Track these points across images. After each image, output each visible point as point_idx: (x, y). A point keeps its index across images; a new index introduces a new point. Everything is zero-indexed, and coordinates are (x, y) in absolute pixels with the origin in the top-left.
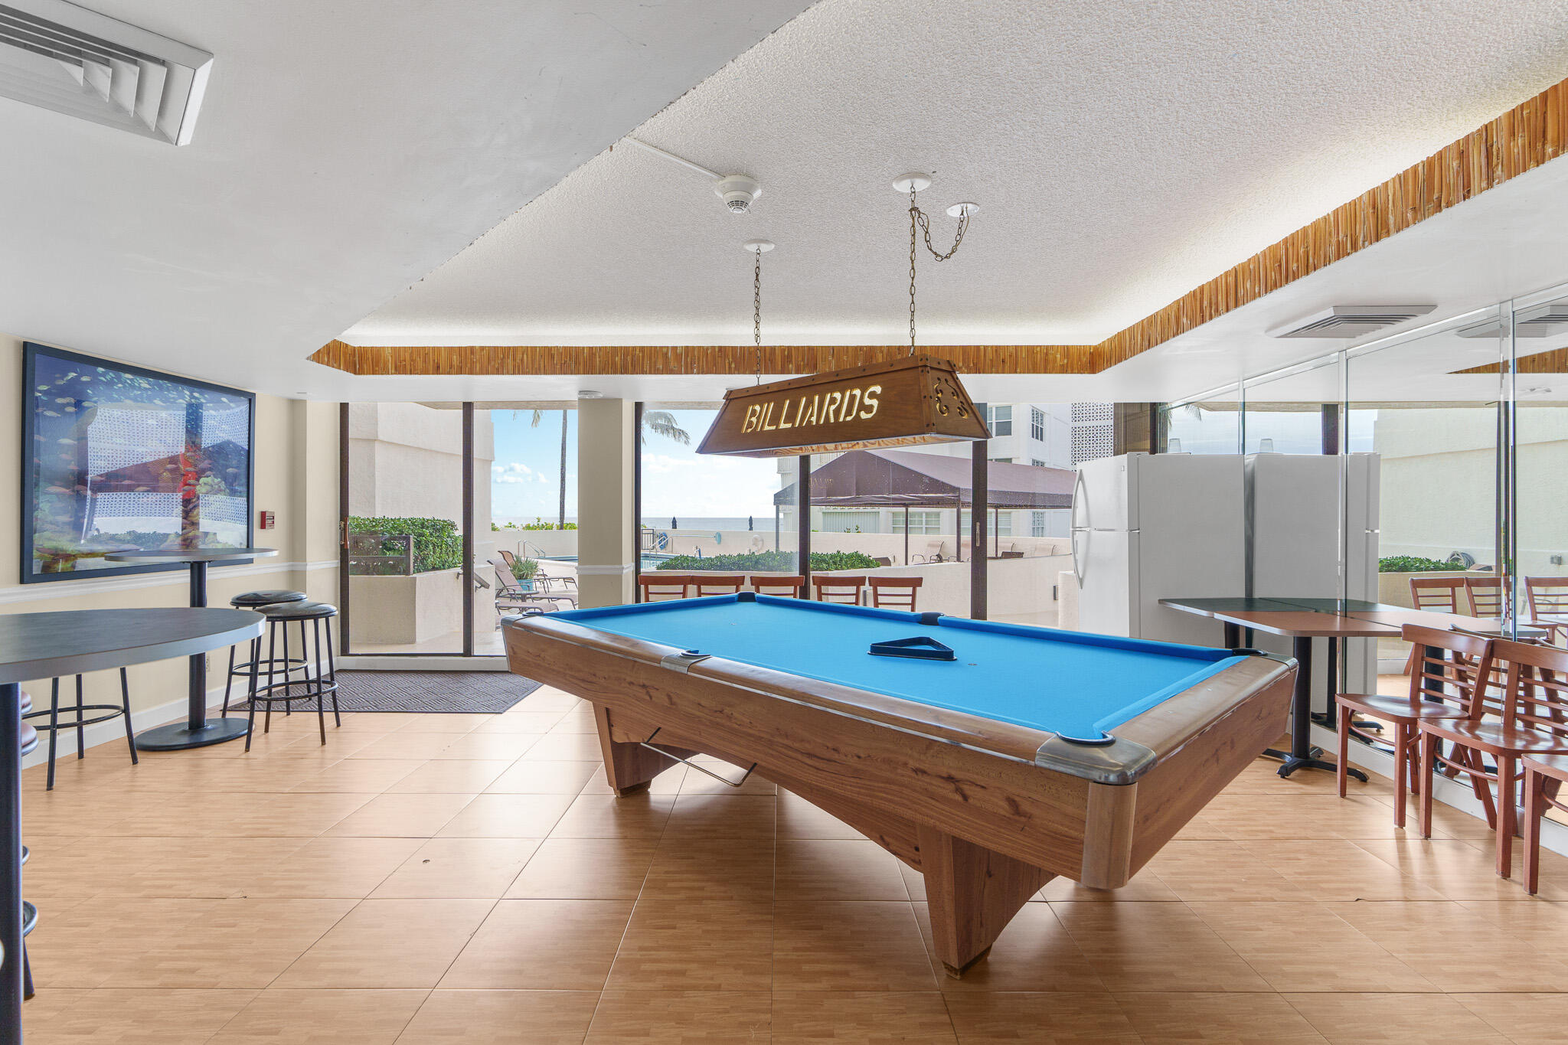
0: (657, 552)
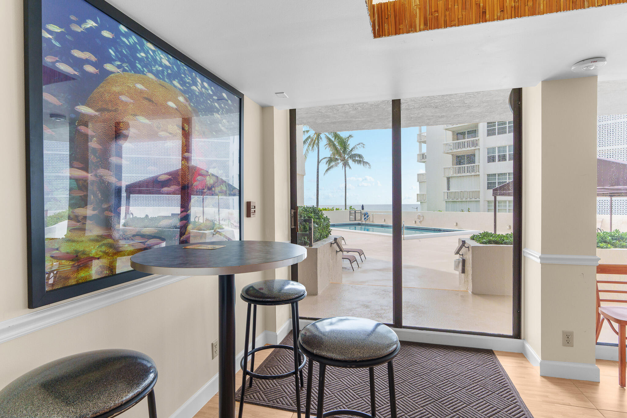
0: (362, 222)
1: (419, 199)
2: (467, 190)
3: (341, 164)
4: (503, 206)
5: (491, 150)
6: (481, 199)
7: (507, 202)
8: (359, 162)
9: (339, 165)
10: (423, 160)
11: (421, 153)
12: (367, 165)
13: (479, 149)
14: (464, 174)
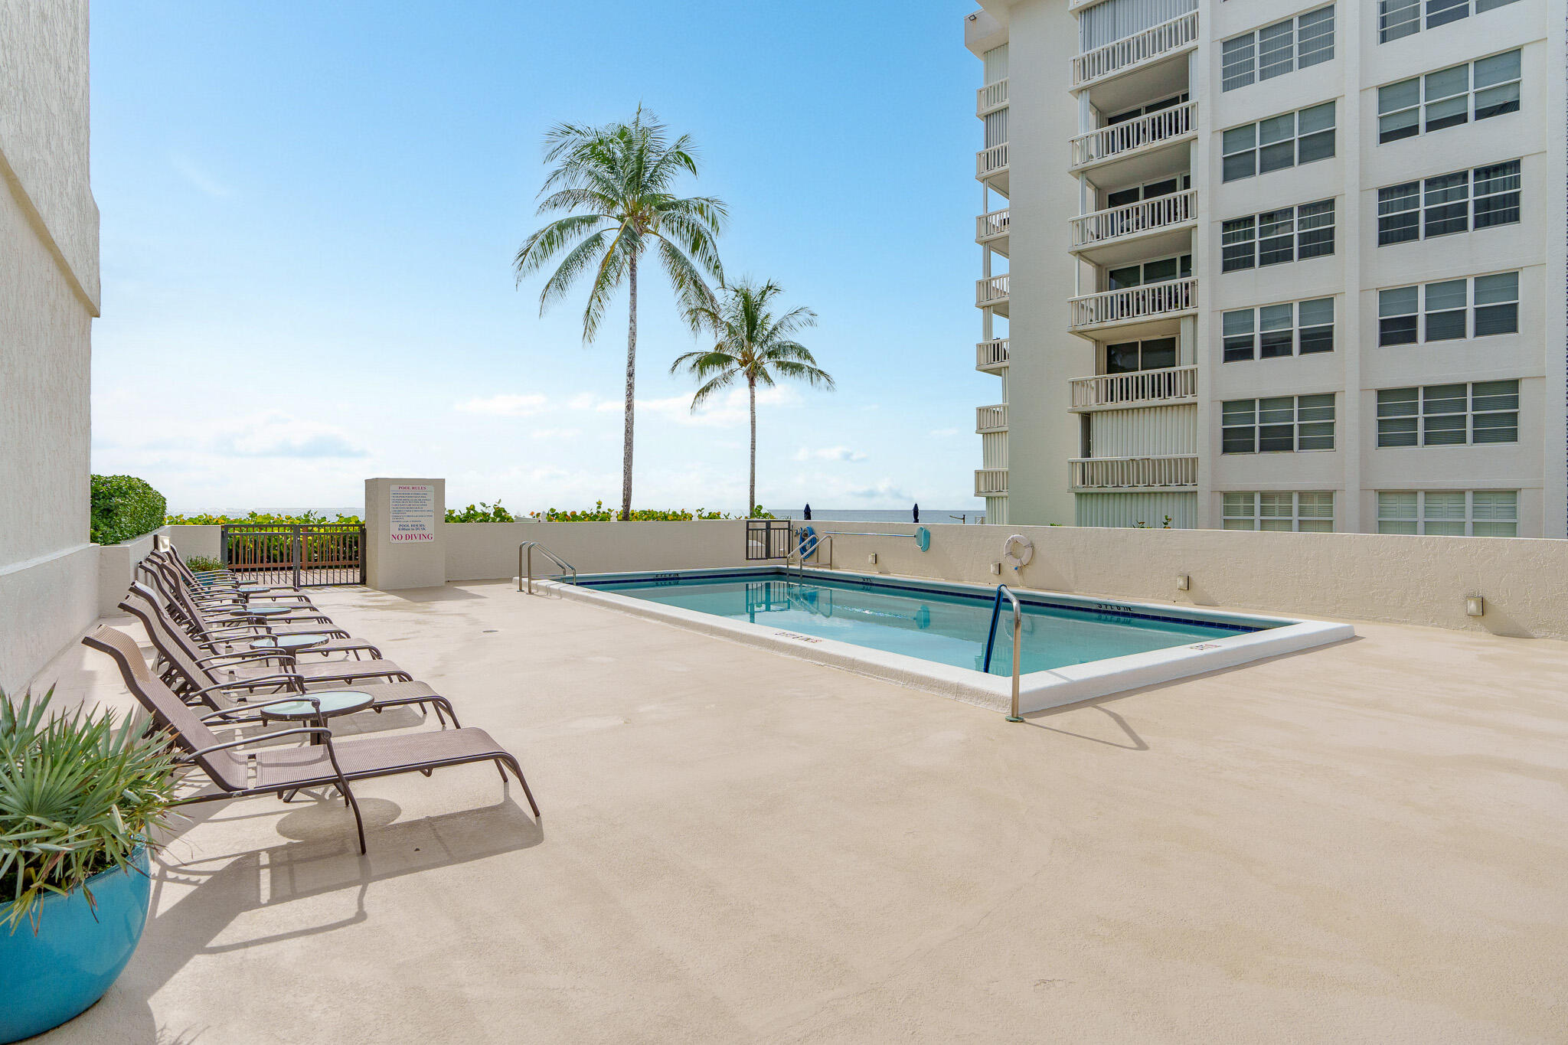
0: (791, 563)
1: (982, 489)
2: (1151, 457)
3: (741, 378)
4: (1277, 512)
5: (1235, 318)
6: (1204, 484)
7: (1295, 498)
8: (796, 368)
9: (733, 379)
10: (997, 365)
11: (988, 342)
12: (823, 379)
13: (1195, 316)
14: (1140, 403)
